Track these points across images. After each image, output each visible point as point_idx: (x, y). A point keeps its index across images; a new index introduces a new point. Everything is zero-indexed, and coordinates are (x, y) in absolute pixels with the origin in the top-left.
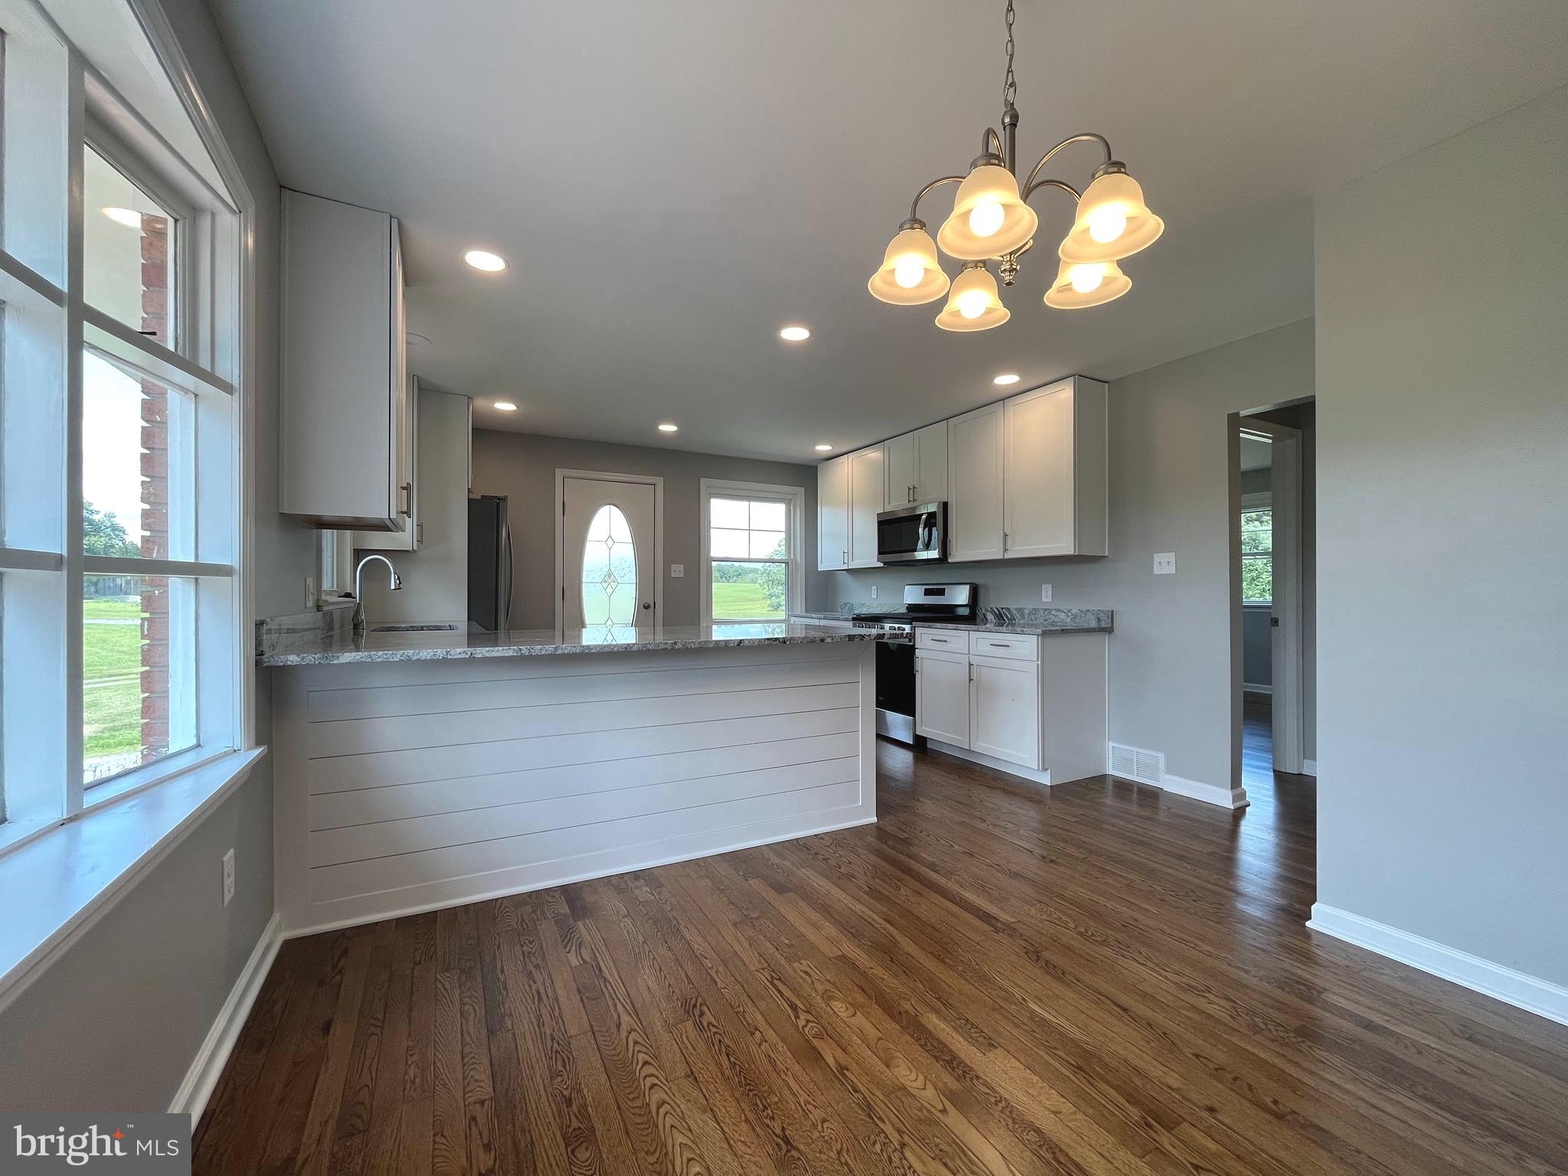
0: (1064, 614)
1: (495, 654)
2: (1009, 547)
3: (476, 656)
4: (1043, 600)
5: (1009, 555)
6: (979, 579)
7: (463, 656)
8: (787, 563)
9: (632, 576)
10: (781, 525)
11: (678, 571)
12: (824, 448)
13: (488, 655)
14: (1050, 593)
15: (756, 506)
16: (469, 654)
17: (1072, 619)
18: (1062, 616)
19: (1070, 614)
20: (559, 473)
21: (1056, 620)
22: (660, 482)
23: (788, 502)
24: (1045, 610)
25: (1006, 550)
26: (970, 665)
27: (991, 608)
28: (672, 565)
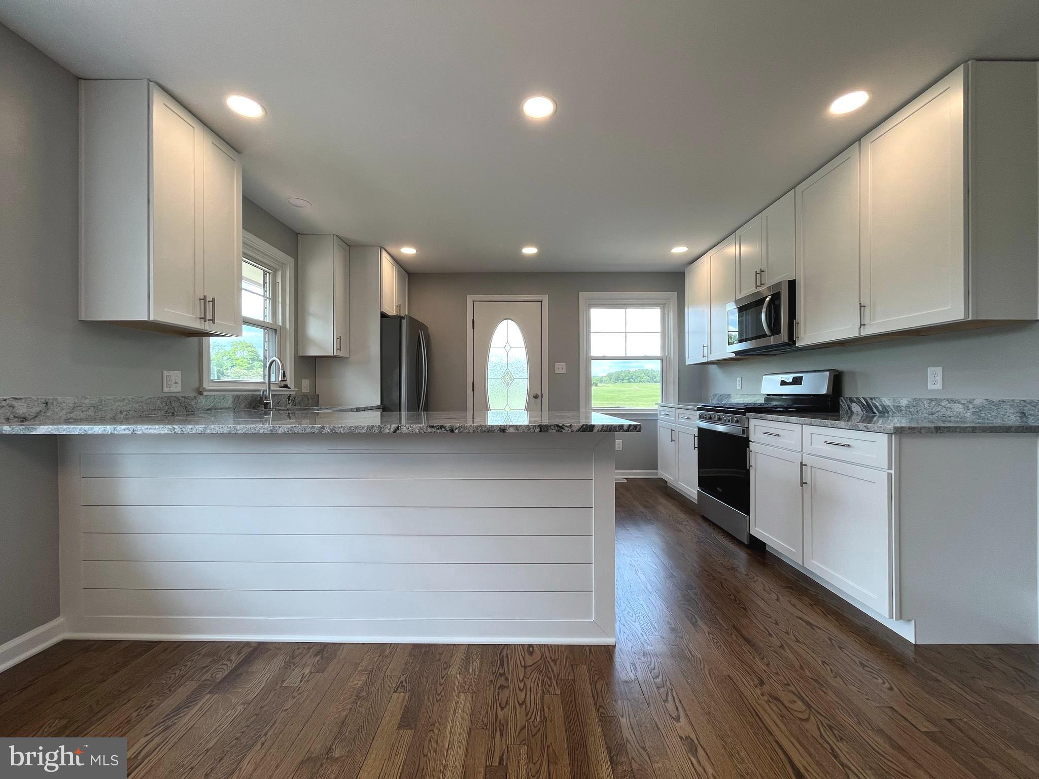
0: (960, 406)
1: (153, 432)
2: (866, 321)
3: (137, 433)
4: (929, 388)
5: (867, 331)
6: (842, 363)
7: (127, 432)
8: (662, 360)
9: (525, 375)
10: (658, 327)
11: (561, 368)
12: (680, 250)
13: (146, 432)
14: (939, 378)
15: (633, 312)
16: (132, 430)
17: (973, 413)
18: (958, 408)
19: (971, 406)
20: (470, 299)
21: (948, 413)
22: (545, 298)
23: (663, 306)
24: (931, 400)
25: (862, 325)
26: (802, 465)
27: (857, 398)
28: (556, 364)
